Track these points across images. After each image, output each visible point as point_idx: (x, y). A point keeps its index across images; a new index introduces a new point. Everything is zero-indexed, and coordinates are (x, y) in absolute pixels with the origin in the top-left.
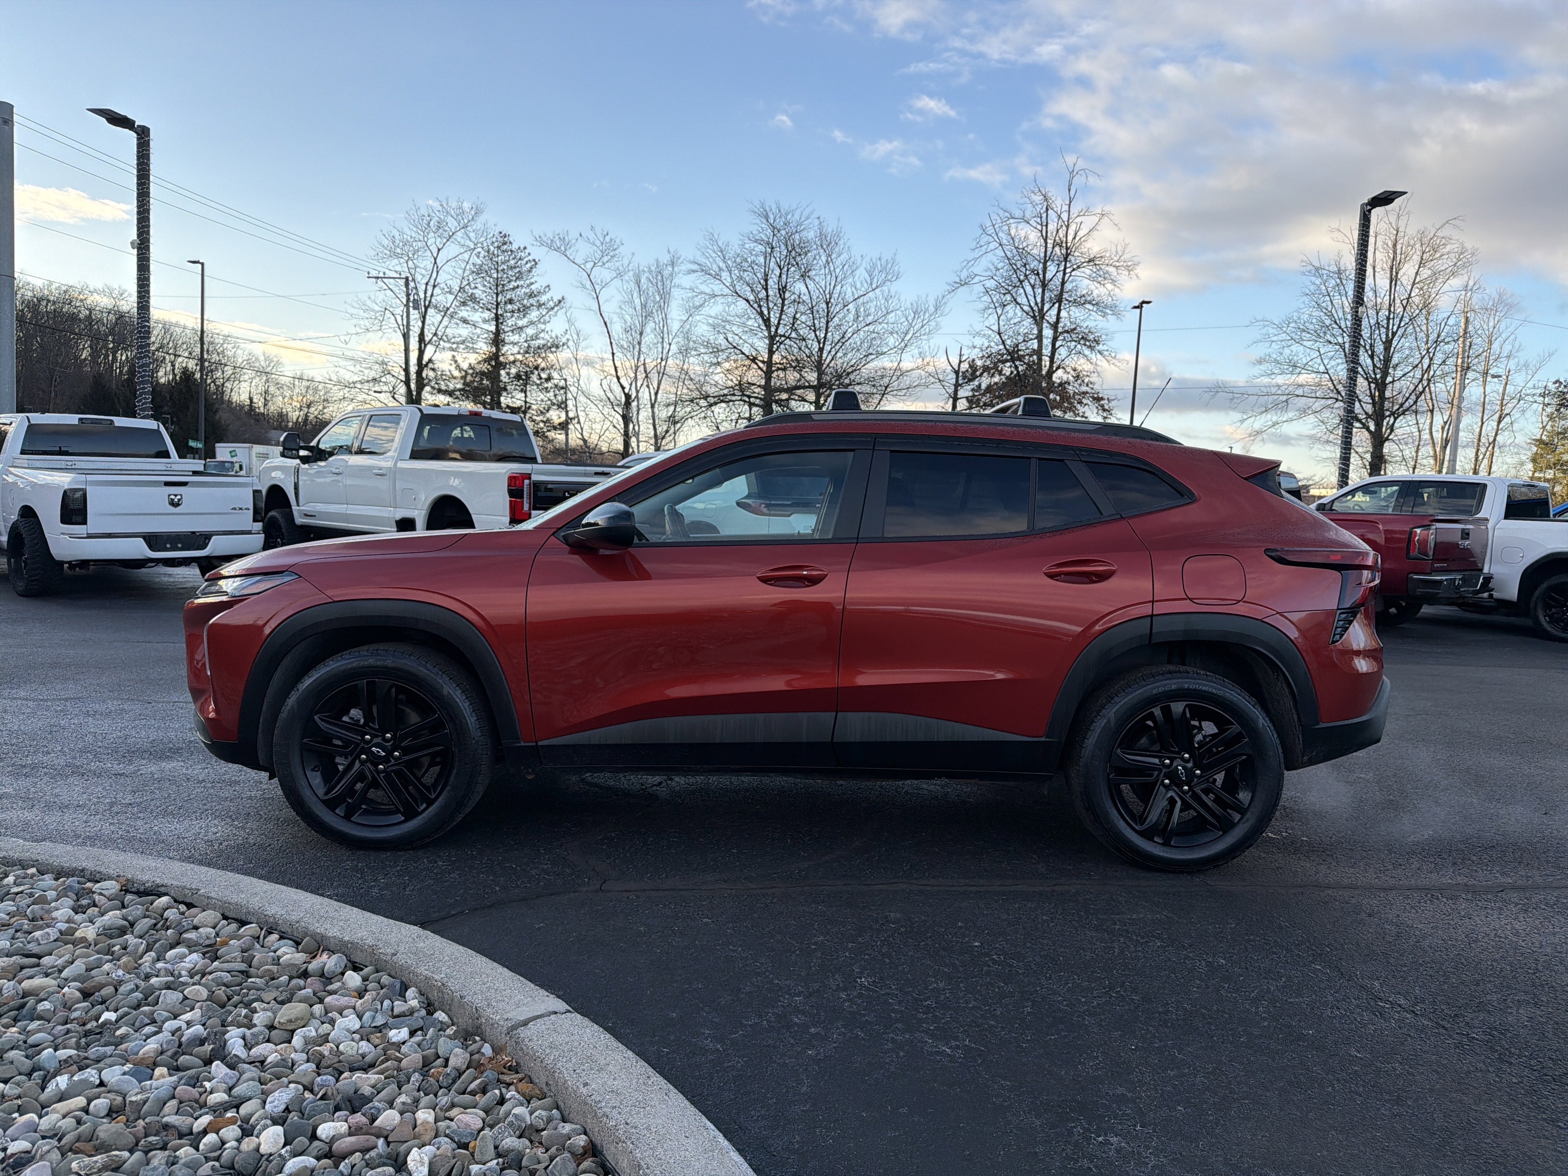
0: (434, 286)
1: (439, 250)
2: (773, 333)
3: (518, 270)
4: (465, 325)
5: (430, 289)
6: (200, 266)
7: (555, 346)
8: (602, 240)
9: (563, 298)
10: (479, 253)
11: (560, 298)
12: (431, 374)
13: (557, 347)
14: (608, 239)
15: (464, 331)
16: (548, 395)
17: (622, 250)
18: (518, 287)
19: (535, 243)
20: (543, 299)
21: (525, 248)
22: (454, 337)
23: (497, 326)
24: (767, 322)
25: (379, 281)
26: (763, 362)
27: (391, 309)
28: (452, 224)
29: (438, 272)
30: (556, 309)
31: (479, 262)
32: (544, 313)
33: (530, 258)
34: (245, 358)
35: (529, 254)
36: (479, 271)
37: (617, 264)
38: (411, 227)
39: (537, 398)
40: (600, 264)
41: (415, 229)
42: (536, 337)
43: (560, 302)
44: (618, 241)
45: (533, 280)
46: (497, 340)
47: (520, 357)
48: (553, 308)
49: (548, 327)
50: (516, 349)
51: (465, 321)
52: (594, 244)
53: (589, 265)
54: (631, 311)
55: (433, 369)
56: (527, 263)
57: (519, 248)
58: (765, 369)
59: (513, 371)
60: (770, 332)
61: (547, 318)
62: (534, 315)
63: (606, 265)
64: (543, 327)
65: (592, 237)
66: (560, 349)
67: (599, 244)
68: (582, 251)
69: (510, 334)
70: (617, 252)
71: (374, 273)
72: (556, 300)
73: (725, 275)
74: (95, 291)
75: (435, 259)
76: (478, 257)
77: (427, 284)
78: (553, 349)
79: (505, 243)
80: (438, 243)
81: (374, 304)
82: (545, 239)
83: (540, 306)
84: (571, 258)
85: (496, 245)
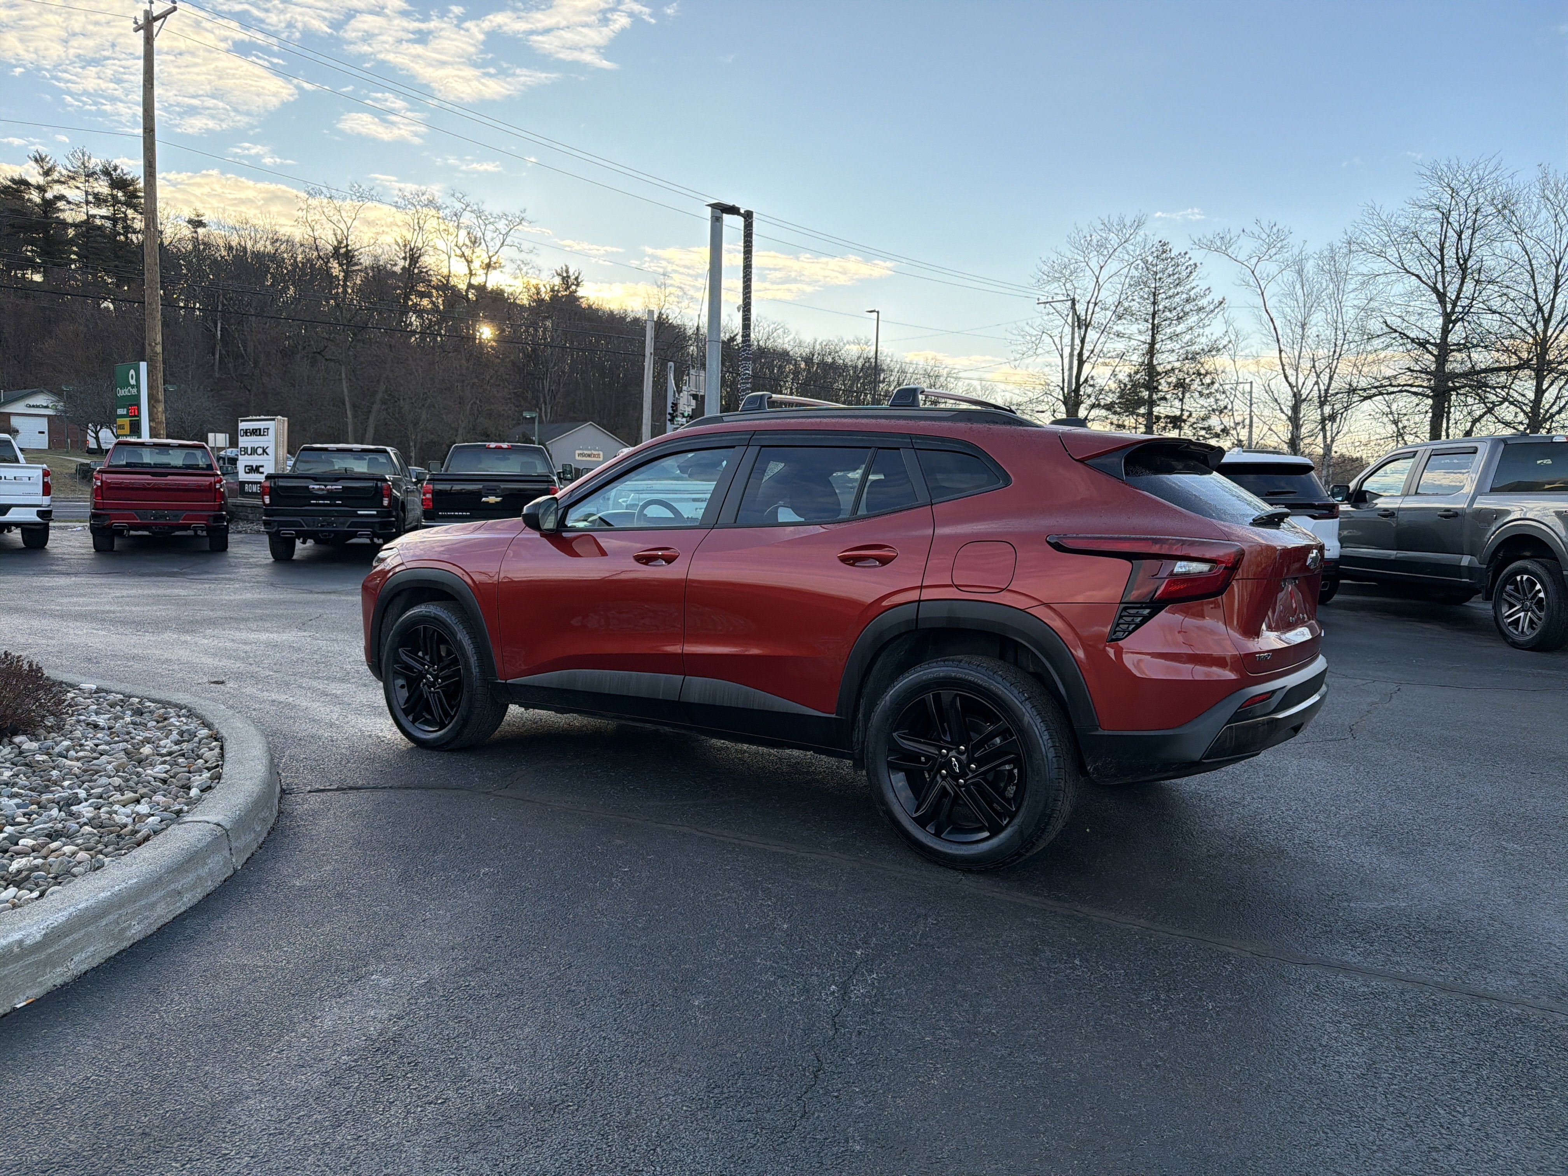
0: (1096, 304)
1: (1101, 268)
2: (1449, 310)
3: (1176, 276)
4: (1118, 339)
5: (1091, 306)
6: (876, 314)
7: (1213, 350)
8: (1268, 232)
9: (1224, 299)
10: (1138, 265)
11: (1221, 300)
12: (1089, 390)
13: (1218, 350)
14: (1275, 230)
15: (1120, 345)
16: (1208, 400)
17: (1291, 239)
18: (1178, 293)
19: (1194, 247)
20: (1203, 302)
21: (1186, 253)
22: (1109, 352)
23: (1153, 336)
24: (1442, 297)
25: (1048, 305)
26: (1435, 344)
27: (1049, 332)
28: (1114, 240)
29: (1099, 290)
30: (1216, 310)
31: (1136, 274)
32: (1203, 317)
33: (1191, 262)
34: (965, 389)
35: (1190, 259)
36: (1138, 283)
37: (1287, 255)
38: (1072, 249)
39: (1195, 405)
40: (1267, 257)
41: (1076, 251)
42: (1191, 343)
43: (1221, 303)
44: (1286, 230)
45: (1193, 285)
46: (1151, 351)
47: (1177, 365)
48: (1212, 311)
49: (1207, 331)
50: (1173, 357)
51: (1119, 335)
52: (1259, 238)
53: (1254, 261)
54: (1293, 303)
55: (1092, 386)
56: (1187, 268)
57: (1180, 254)
58: (1436, 353)
59: (1173, 379)
60: (1445, 308)
61: (1207, 322)
62: (1192, 320)
63: (1274, 258)
64: (1201, 331)
65: (1256, 230)
66: (1221, 353)
67: (1264, 236)
68: (1245, 247)
69: (1169, 342)
70: (1285, 242)
71: (1043, 299)
72: (1216, 302)
73: (1391, 252)
74: (848, 343)
75: (1097, 279)
76: (1137, 269)
77: (1089, 302)
78: (1214, 353)
79: (1164, 252)
80: (1100, 262)
81: (1032, 330)
82: (1205, 241)
83: (1200, 309)
84: (1233, 256)
85: (1155, 255)
